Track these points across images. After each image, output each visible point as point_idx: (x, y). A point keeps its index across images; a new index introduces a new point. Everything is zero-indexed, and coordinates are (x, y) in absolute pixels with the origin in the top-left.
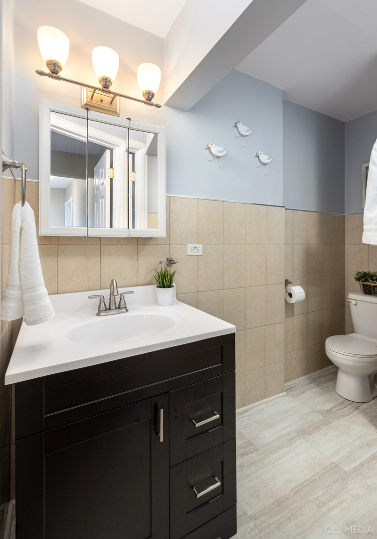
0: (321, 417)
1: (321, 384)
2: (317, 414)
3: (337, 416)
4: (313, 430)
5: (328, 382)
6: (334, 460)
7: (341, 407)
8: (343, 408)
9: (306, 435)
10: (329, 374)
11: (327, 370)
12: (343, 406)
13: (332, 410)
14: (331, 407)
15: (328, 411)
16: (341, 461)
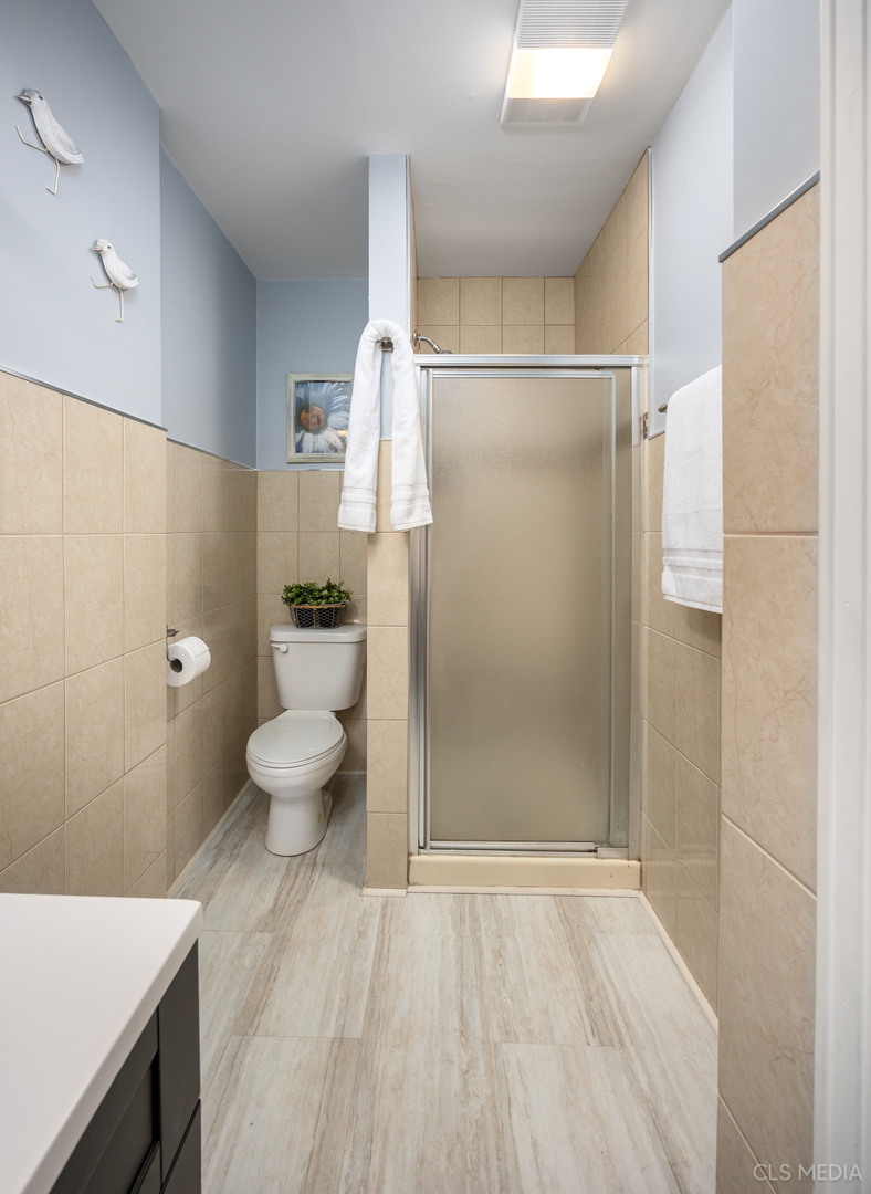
0: (267, 937)
1: (236, 852)
2: (258, 935)
3: (292, 908)
4: (265, 988)
5: (246, 838)
6: (330, 1033)
7: (290, 883)
8: (294, 883)
9: (257, 1019)
10: (241, 816)
11: (235, 809)
12: (292, 875)
13: (279, 902)
14: (275, 894)
15: (272, 911)
16: (342, 1022)
